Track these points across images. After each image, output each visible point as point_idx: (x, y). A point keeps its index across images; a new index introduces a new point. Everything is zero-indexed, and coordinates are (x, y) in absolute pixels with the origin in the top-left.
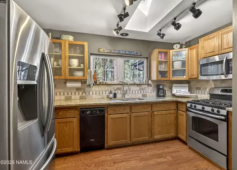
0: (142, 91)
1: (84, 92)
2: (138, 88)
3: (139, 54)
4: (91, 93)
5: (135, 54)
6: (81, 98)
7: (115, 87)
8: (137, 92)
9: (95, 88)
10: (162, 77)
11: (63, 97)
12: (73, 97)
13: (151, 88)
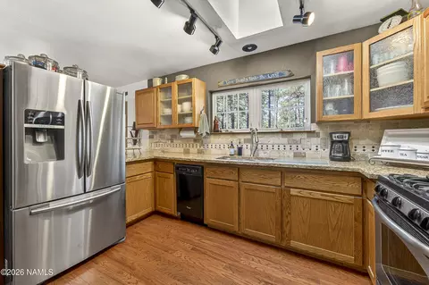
0: (294, 147)
1: (202, 144)
2: (284, 140)
3: (287, 74)
4: (210, 146)
5: (278, 76)
6: (200, 152)
7: (242, 138)
8: (282, 147)
9: (214, 140)
10: (340, 113)
11: (182, 150)
12: (191, 150)
13: (315, 141)
